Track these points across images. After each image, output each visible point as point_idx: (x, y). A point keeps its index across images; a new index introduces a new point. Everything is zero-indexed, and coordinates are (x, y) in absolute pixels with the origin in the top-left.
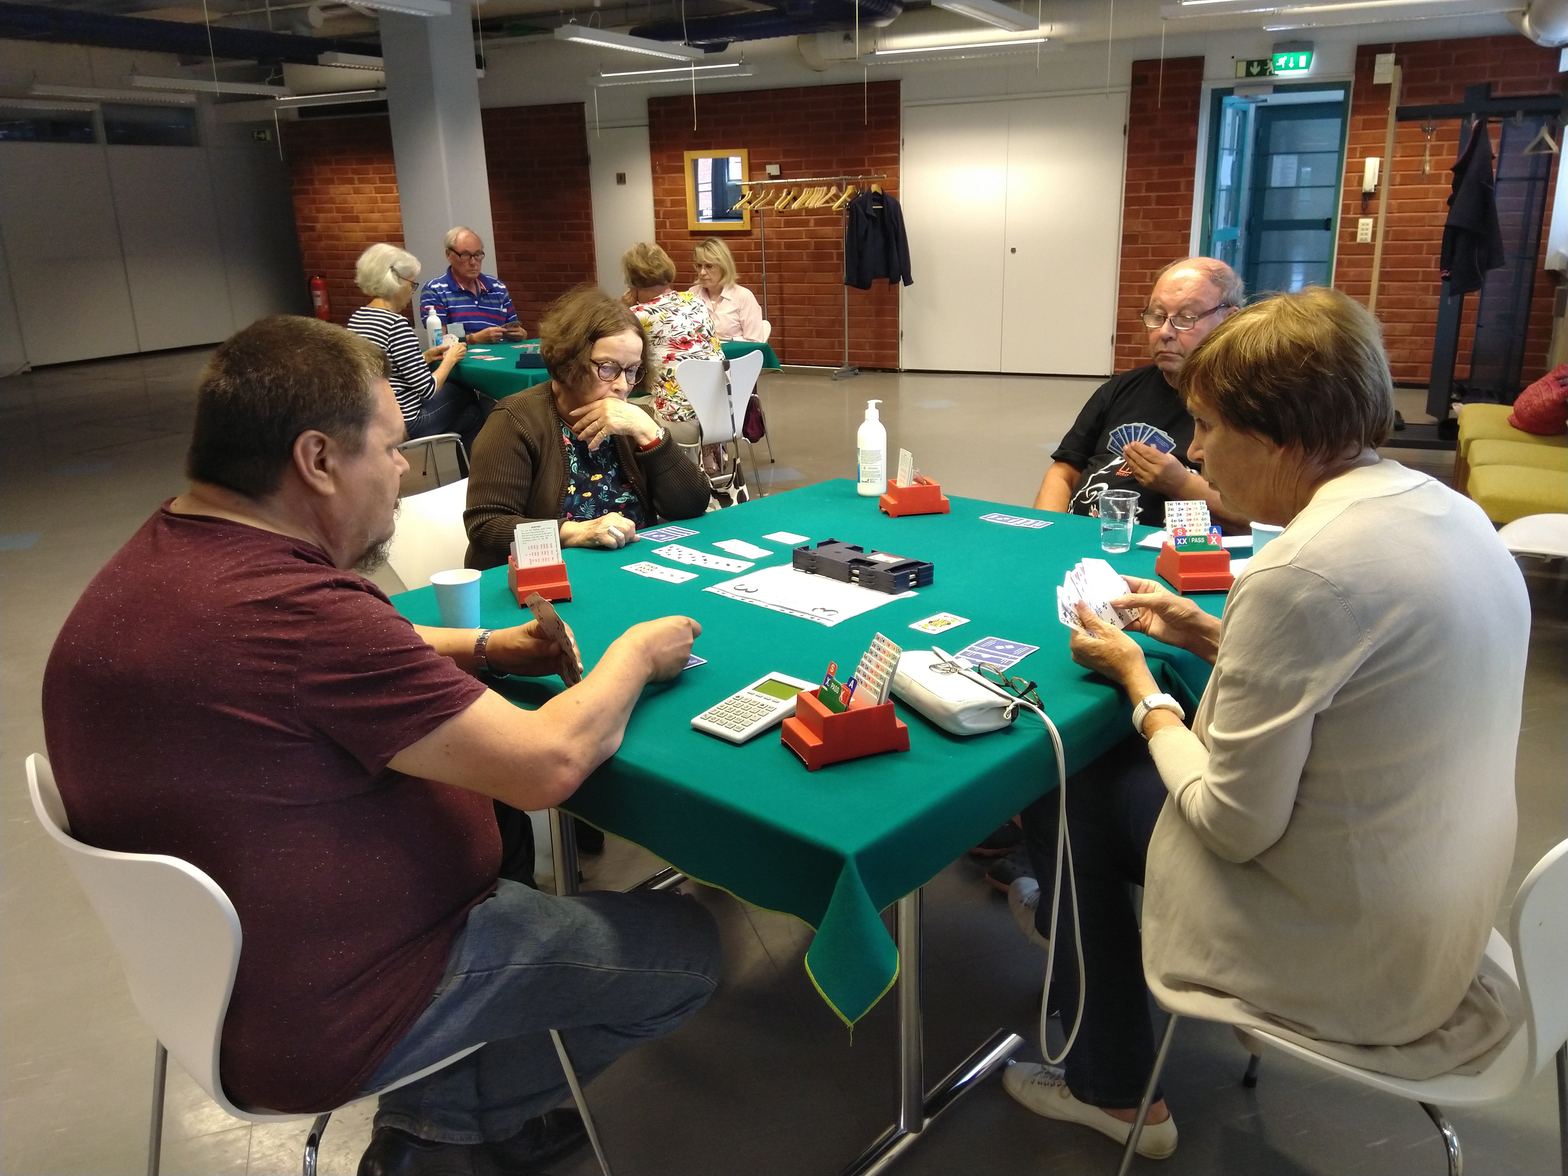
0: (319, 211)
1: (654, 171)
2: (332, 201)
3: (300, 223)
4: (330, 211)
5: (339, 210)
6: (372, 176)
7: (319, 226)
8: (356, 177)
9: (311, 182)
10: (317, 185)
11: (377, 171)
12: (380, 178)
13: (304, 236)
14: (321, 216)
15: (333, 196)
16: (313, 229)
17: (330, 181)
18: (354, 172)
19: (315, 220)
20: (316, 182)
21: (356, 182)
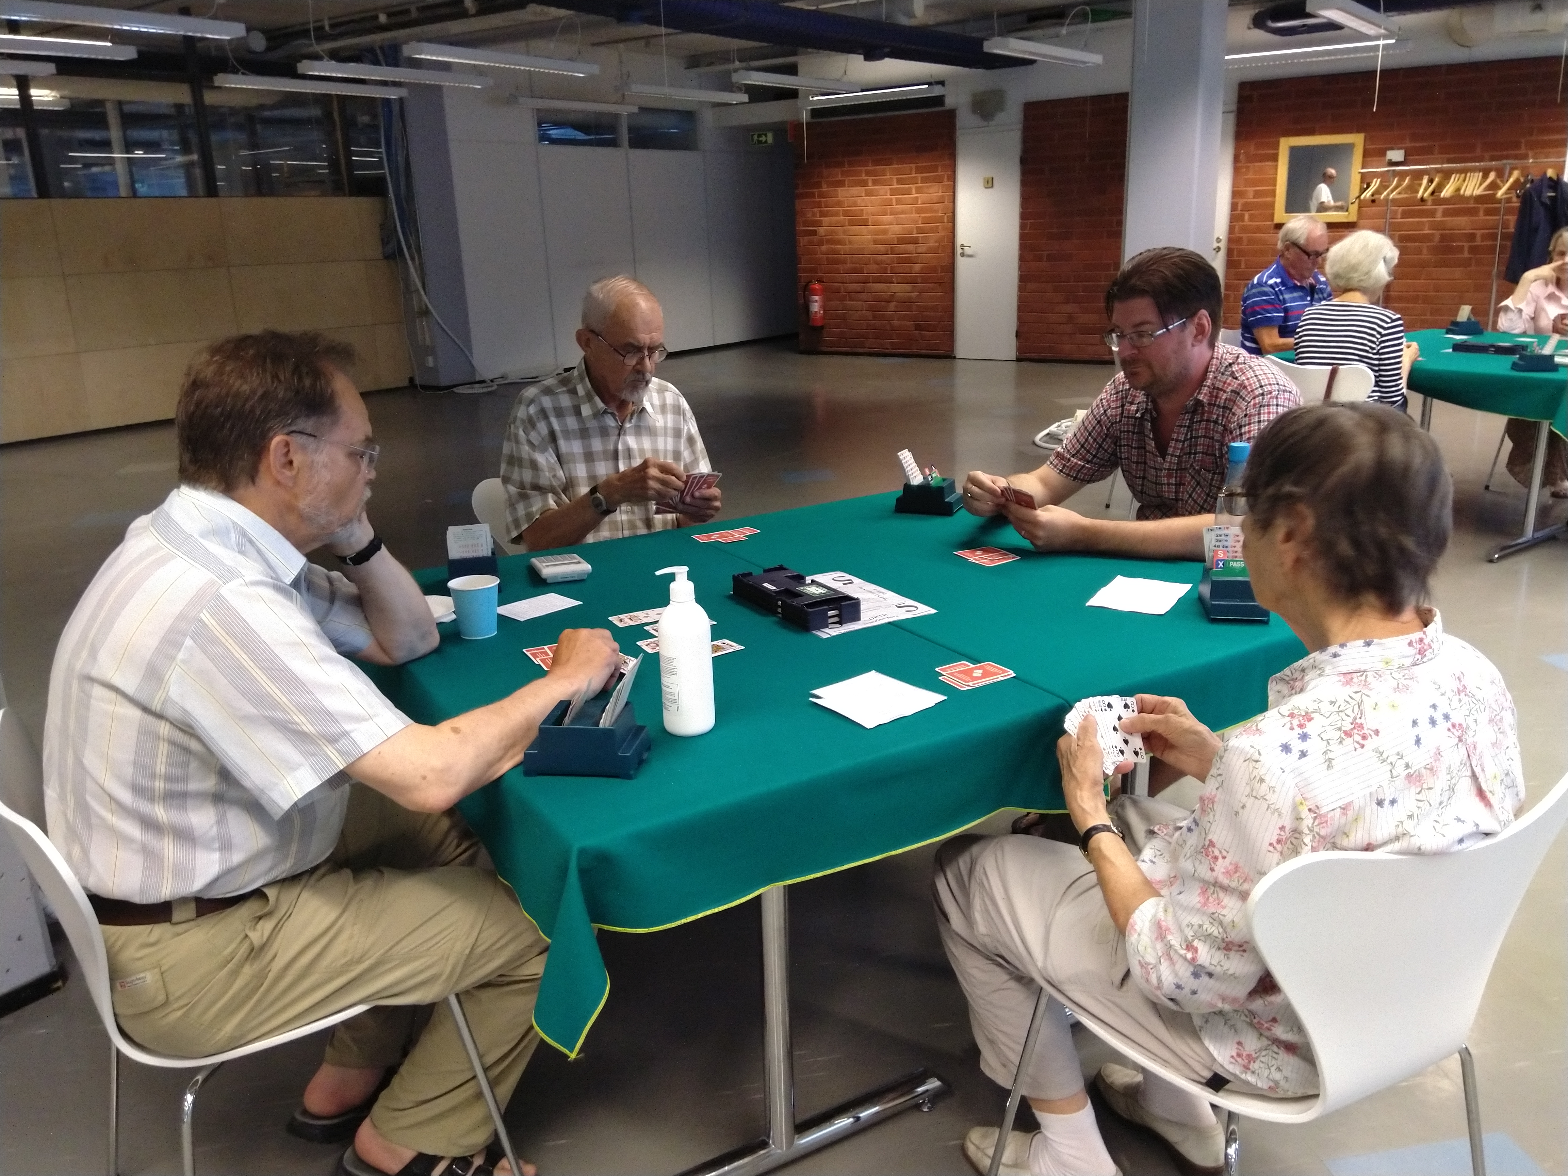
0: (823, 214)
1: (1236, 159)
2: (839, 204)
3: (800, 228)
4: (837, 214)
5: (846, 213)
6: (888, 177)
7: (821, 230)
8: (870, 179)
9: (819, 185)
10: (825, 188)
11: (896, 173)
12: (897, 179)
13: (803, 241)
14: (826, 220)
15: (842, 199)
16: (814, 233)
17: (841, 184)
18: (868, 173)
19: (819, 224)
20: (824, 186)
21: (870, 184)
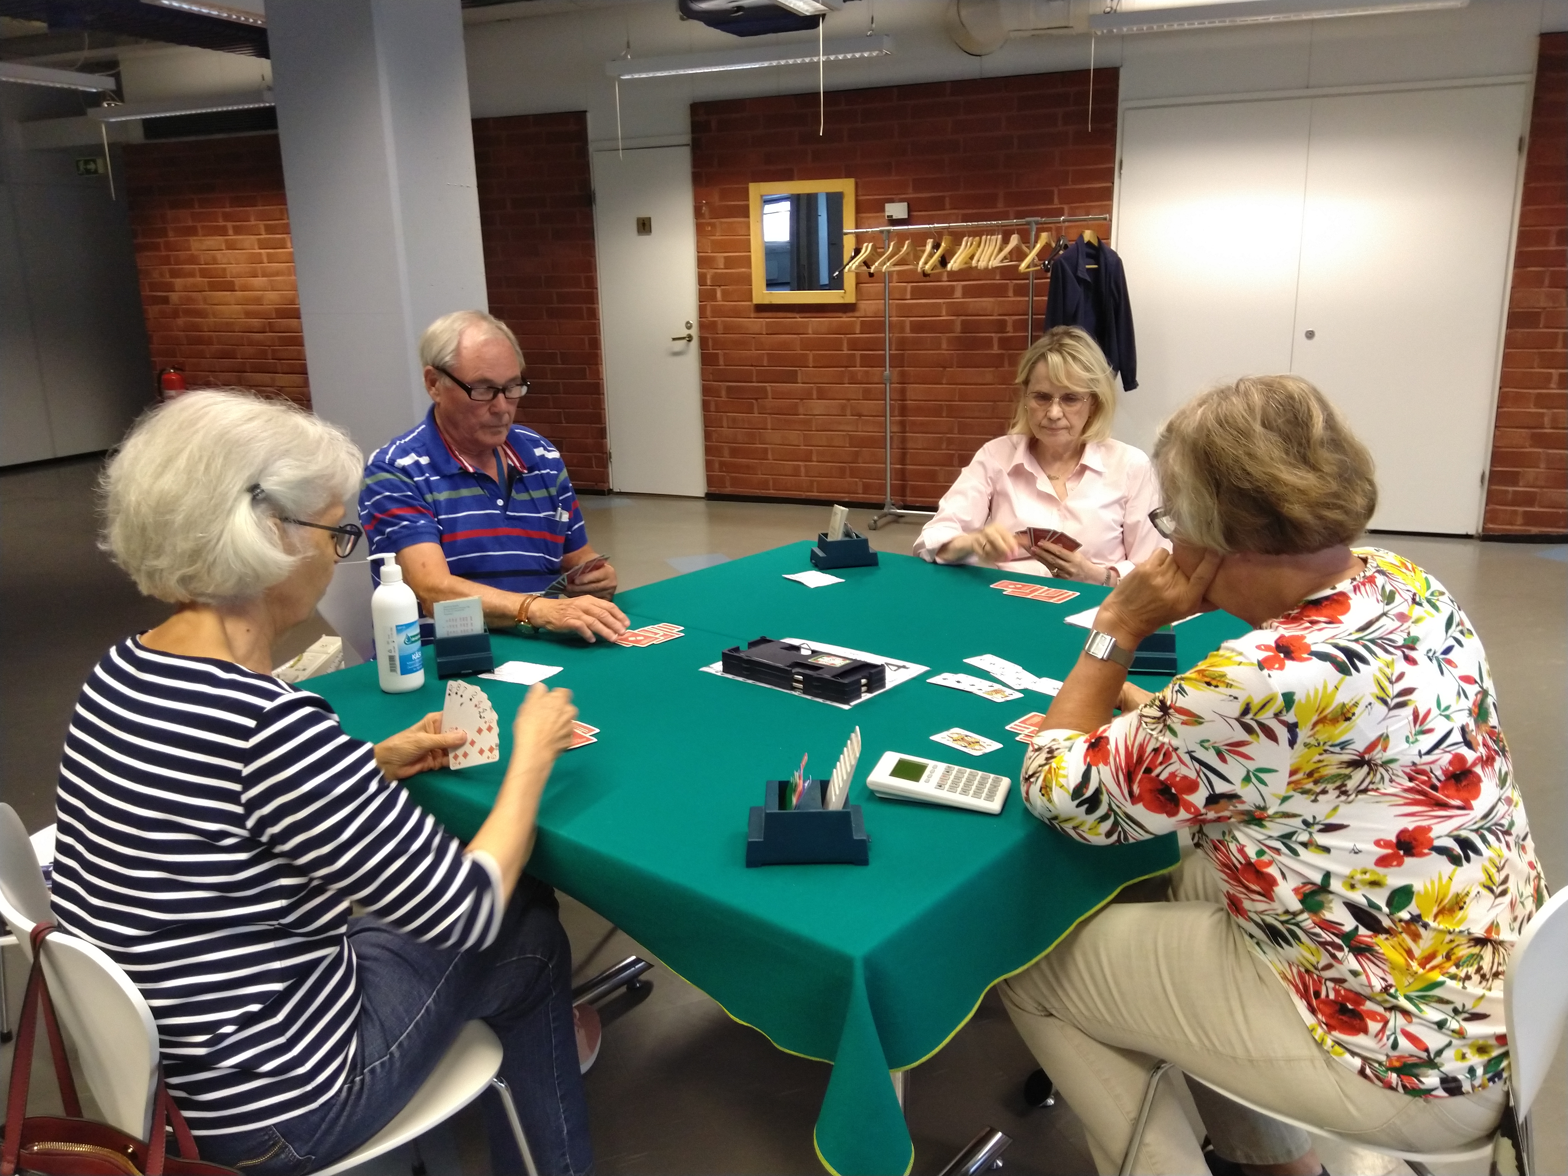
0: (175, 274)
1: (698, 212)
2: (193, 260)
3: (147, 292)
4: (191, 274)
5: (204, 273)
6: (253, 223)
7: (174, 297)
8: (229, 225)
9: (163, 233)
10: (172, 238)
11: (262, 217)
12: (265, 225)
13: (153, 311)
14: (178, 282)
15: (196, 253)
16: (166, 300)
17: (192, 231)
18: (227, 217)
19: (170, 288)
20: (171, 233)
21: (231, 232)
